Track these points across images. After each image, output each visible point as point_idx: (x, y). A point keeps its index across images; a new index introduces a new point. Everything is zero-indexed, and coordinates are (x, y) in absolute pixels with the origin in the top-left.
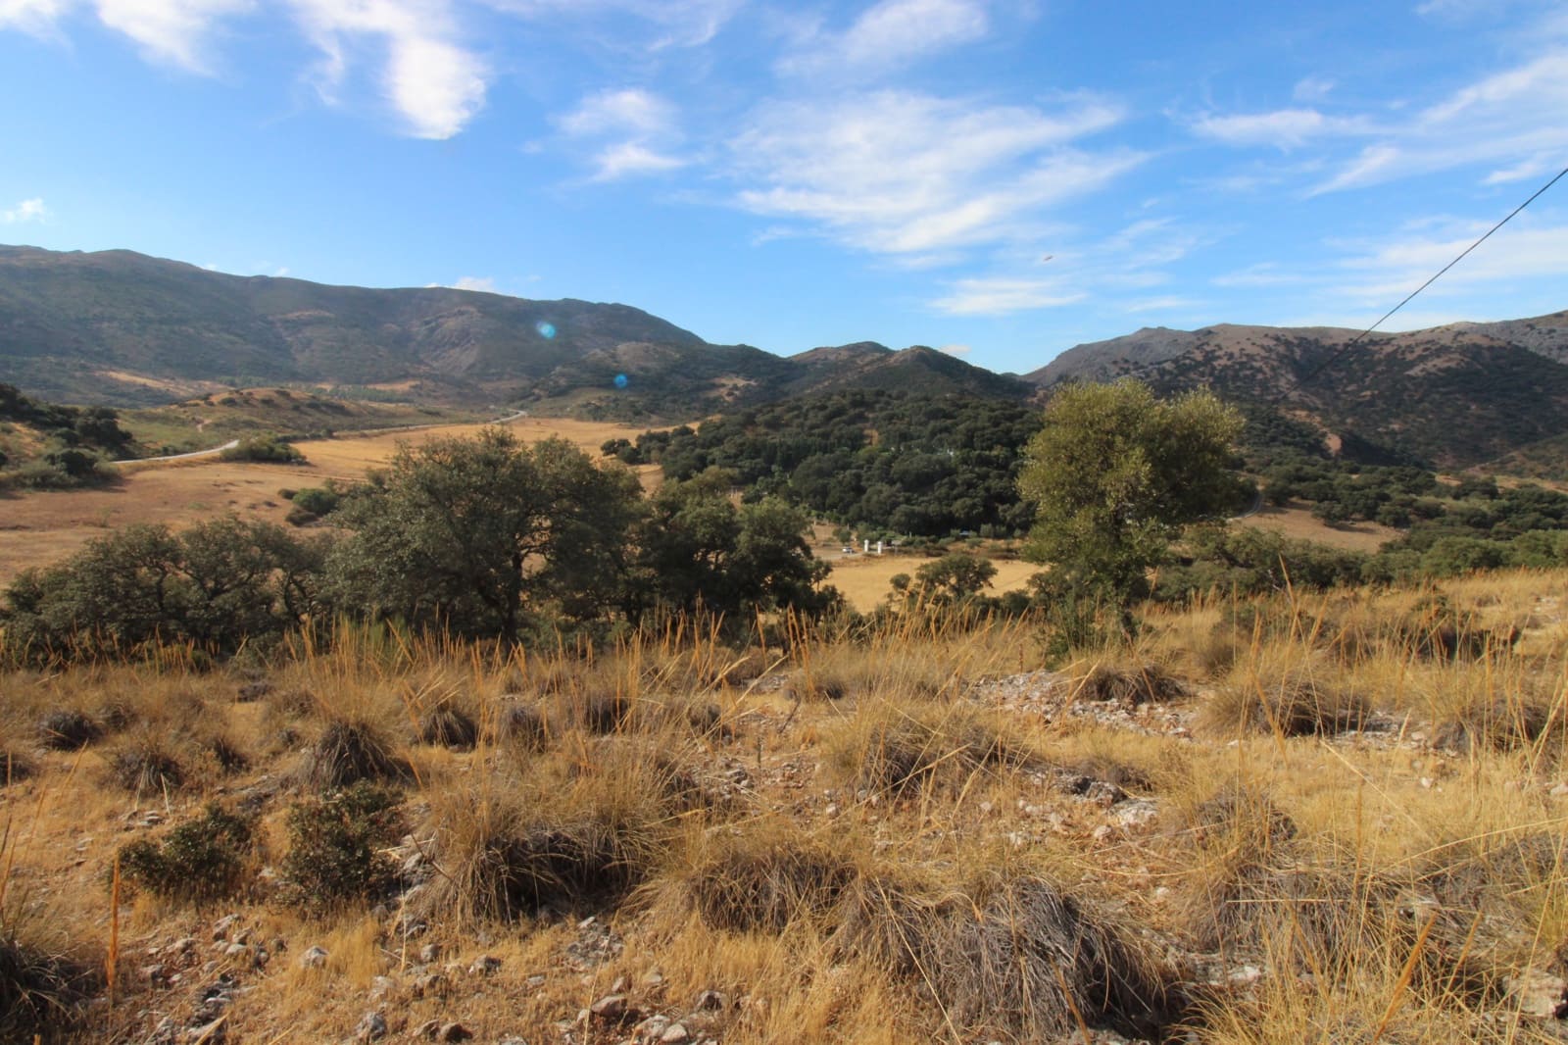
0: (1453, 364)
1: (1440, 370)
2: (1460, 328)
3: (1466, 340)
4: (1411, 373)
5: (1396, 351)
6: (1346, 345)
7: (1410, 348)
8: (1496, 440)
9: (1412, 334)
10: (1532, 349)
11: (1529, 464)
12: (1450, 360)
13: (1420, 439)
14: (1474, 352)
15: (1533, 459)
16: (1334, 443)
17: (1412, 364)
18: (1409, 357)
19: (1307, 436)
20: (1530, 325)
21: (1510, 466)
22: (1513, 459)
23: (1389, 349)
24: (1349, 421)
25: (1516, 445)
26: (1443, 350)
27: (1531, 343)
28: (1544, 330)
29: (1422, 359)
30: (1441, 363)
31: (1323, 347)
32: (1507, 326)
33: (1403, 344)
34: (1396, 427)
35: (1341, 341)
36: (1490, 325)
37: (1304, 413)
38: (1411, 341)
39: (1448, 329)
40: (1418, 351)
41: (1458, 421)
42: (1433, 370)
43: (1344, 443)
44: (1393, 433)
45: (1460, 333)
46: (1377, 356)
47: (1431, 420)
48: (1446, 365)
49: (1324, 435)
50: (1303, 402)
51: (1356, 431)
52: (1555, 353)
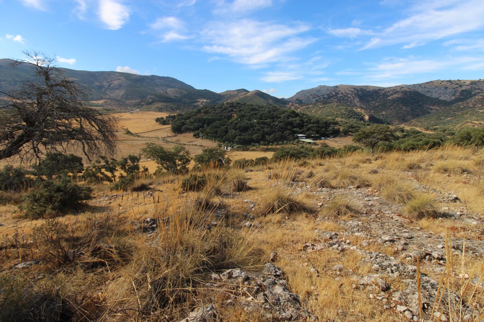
0: (399, 96)
1: (396, 98)
2: (403, 86)
3: (403, 89)
4: (389, 98)
5: (385, 93)
6: (373, 91)
7: (389, 92)
8: (409, 117)
9: (390, 88)
10: (420, 92)
11: (417, 123)
12: (399, 95)
13: (390, 116)
14: (405, 93)
15: (417, 122)
16: (367, 118)
17: (389, 96)
18: (389, 94)
19: (360, 116)
20: (420, 85)
21: (412, 124)
22: (413, 122)
23: (383, 92)
24: (372, 111)
25: (414, 118)
26: (397, 92)
27: (420, 90)
28: (423, 87)
29: (392, 94)
30: (396, 96)
31: (367, 91)
32: (414, 85)
33: (387, 90)
34: (384, 113)
35: (371, 89)
36: (410, 85)
37: (360, 109)
38: (389, 90)
39: (399, 86)
40: (391, 92)
41: (400, 111)
42: (394, 98)
43: (370, 118)
44: (383, 115)
45: (402, 88)
46: (380, 94)
47: (393, 111)
48: (398, 96)
49: (364, 115)
50: (361, 106)
51: (373, 114)
52: (425, 94)
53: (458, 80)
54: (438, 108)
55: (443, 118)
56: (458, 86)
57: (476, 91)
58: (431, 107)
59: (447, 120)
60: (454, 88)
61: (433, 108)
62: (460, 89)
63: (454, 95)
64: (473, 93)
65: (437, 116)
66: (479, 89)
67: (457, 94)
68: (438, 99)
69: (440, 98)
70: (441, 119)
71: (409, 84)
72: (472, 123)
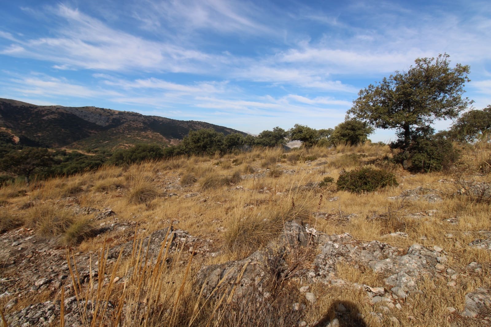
0: (56, 117)
1: (52, 118)
2: (58, 107)
3: (60, 110)
4: (44, 118)
5: (38, 111)
6: (21, 107)
7: (43, 111)
8: (69, 140)
9: (44, 107)
10: (78, 115)
11: (79, 146)
12: (55, 116)
13: (48, 139)
14: (62, 114)
15: (79, 144)
16: (17, 139)
17: (44, 116)
18: (43, 113)
19: (6, 136)
20: (77, 109)
21: (74, 147)
22: (74, 145)
23: (36, 110)
24: (23, 132)
25: (75, 141)
26: (53, 113)
27: (77, 113)
28: (80, 111)
29: (47, 114)
30: (52, 116)
31: (13, 106)
32: (71, 108)
33: (41, 109)
34: (40, 135)
35: (20, 105)
36: (67, 107)
37: (4, 129)
38: (43, 109)
39: (55, 107)
40: (46, 112)
41: (59, 133)
42: (50, 118)
43: (20, 139)
44: (39, 136)
45: (58, 108)
46: (32, 112)
47: (51, 133)
48: (54, 117)
49: (13, 136)
50: (6, 125)
51: (26, 136)
52: (83, 118)
53: (109, 109)
54: (96, 132)
55: (101, 141)
56: (109, 114)
57: (123, 120)
58: (90, 131)
59: (105, 143)
60: (107, 116)
61: (92, 132)
62: (111, 117)
63: (108, 122)
64: (121, 121)
65: (96, 139)
66: (125, 119)
67: (110, 121)
68: (95, 123)
69: (97, 123)
70: (100, 142)
71: (65, 106)
72: (123, 145)
